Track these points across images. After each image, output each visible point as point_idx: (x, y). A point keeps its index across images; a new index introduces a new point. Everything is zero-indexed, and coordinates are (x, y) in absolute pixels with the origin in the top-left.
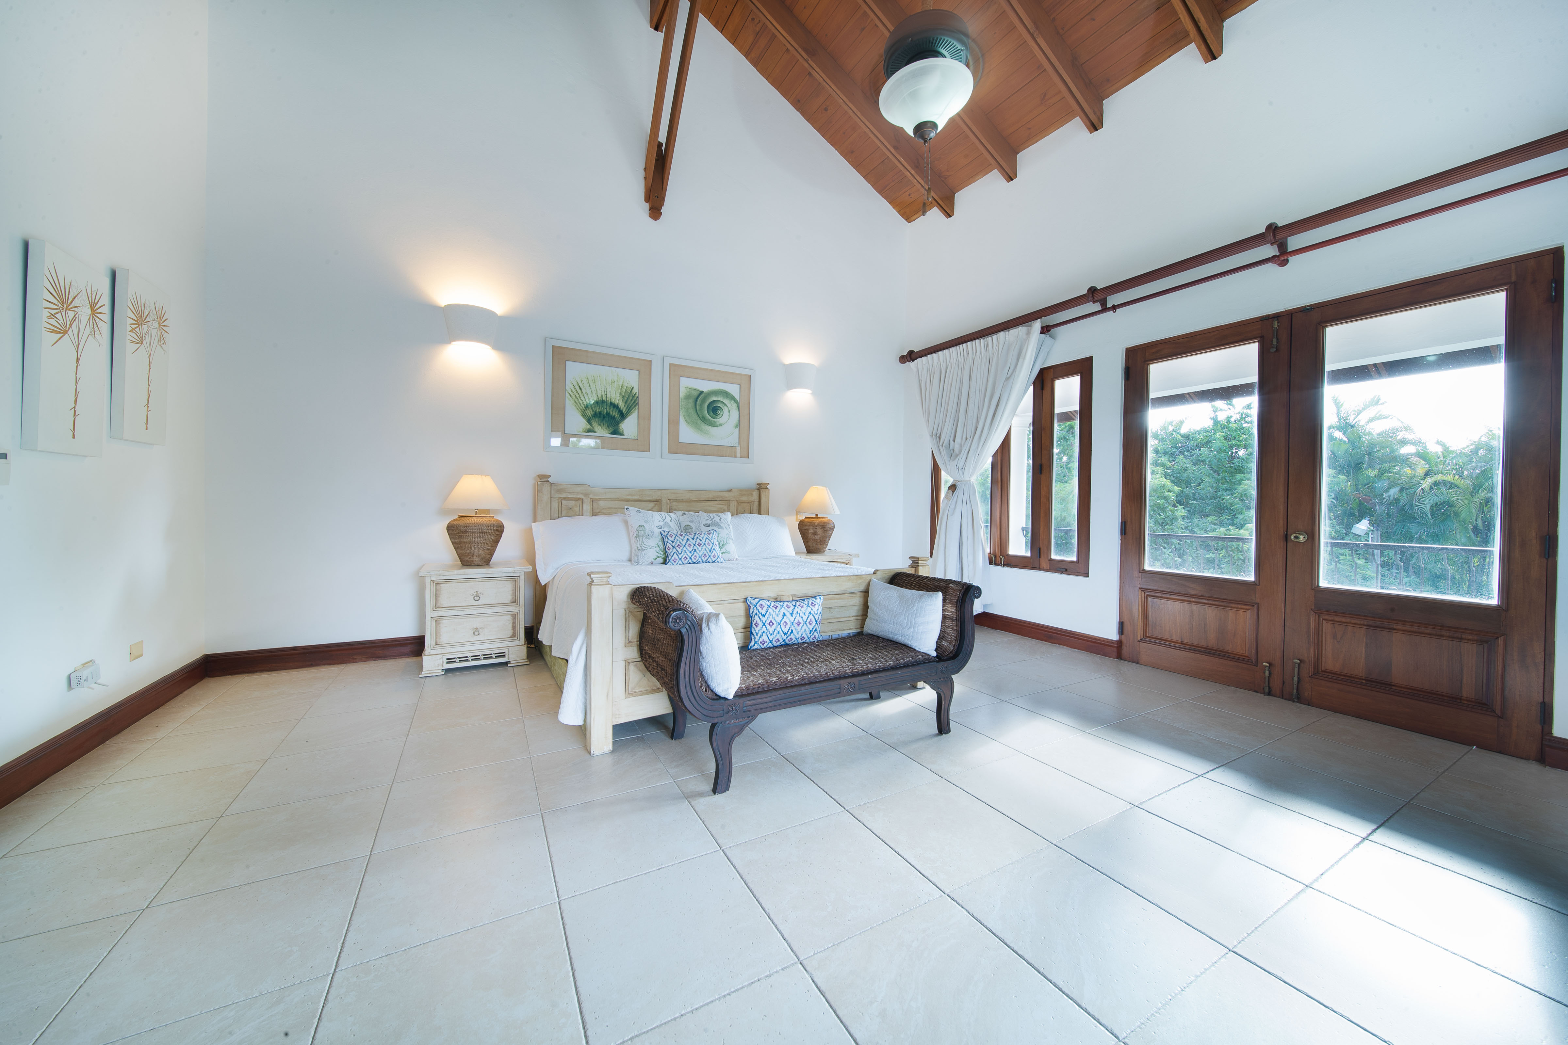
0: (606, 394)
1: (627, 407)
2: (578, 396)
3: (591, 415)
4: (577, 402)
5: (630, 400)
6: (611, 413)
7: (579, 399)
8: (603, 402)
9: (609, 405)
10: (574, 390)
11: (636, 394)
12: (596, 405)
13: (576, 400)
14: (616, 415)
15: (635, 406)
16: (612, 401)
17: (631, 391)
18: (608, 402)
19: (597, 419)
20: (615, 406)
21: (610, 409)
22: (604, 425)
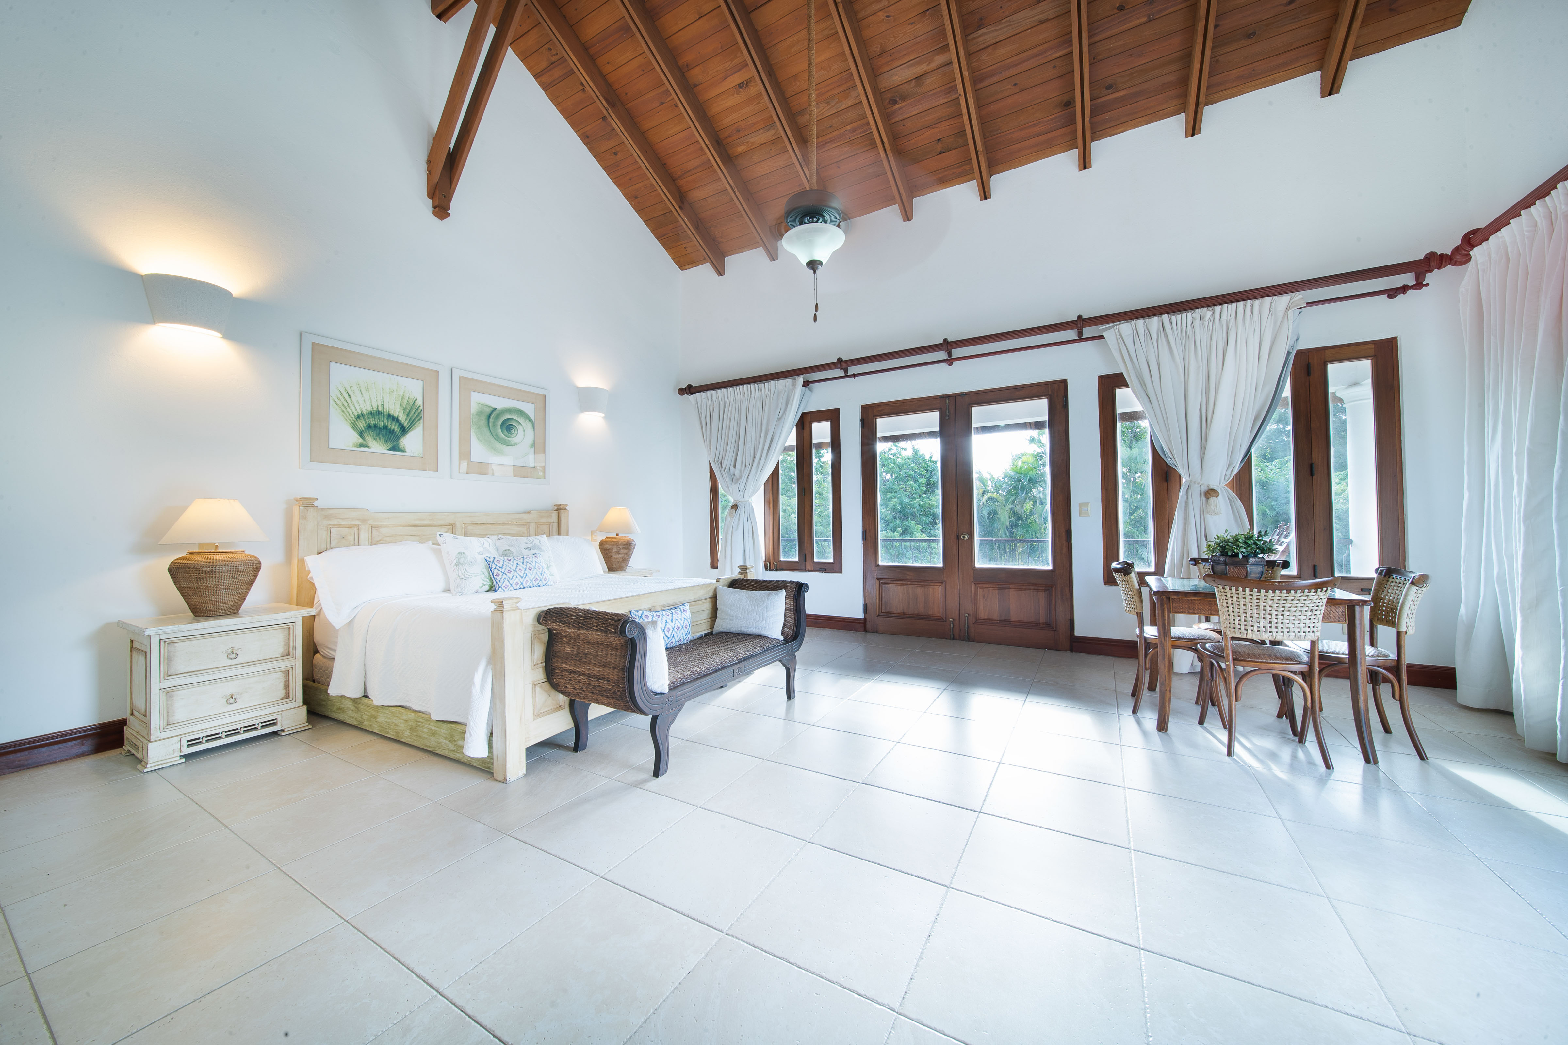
0: (383, 405)
1: (409, 420)
2: (346, 404)
3: (364, 427)
4: (345, 411)
5: (412, 413)
6: (390, 426)
7: (348, 409)
8: (379, 413)
9: (386, 417)
10: (341, 398)
11: (419, 406)
12: (370, 416)
13: (344, 409)
14: (396, 429)
15: (419, 420)
16: (390, 413)
17: (414, 402)
18: (385, 414)
19: (371, 433)
20: (395, 419)
21: (388, 421)
22: (380, 439)
